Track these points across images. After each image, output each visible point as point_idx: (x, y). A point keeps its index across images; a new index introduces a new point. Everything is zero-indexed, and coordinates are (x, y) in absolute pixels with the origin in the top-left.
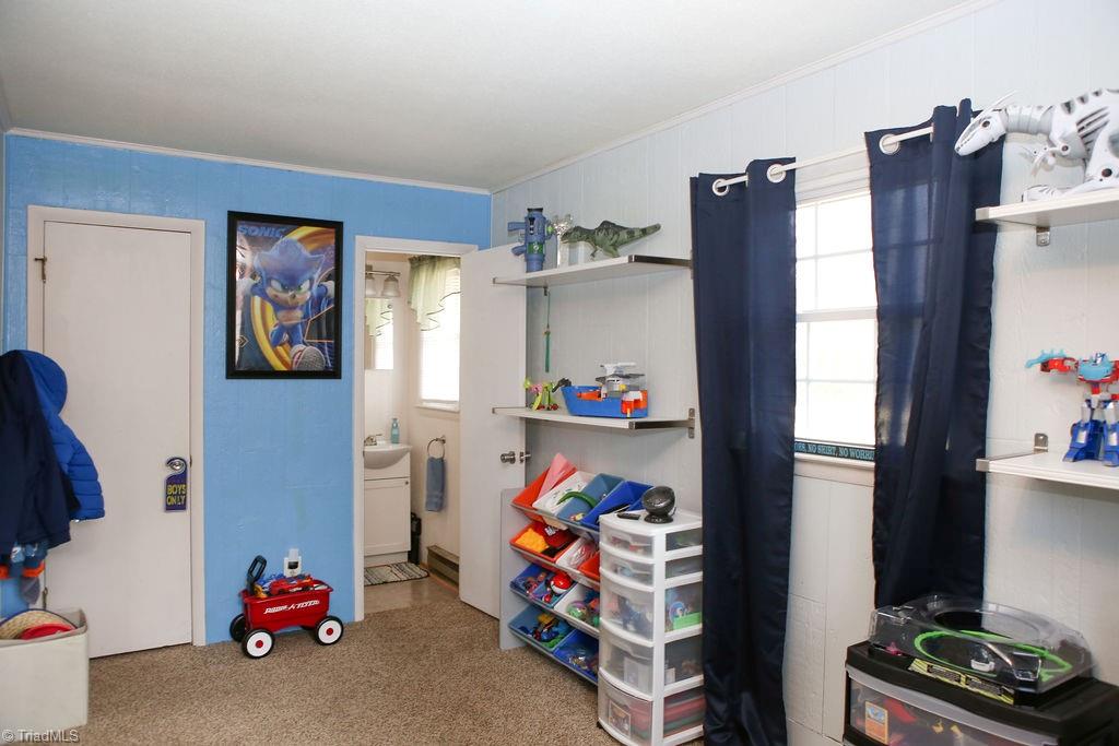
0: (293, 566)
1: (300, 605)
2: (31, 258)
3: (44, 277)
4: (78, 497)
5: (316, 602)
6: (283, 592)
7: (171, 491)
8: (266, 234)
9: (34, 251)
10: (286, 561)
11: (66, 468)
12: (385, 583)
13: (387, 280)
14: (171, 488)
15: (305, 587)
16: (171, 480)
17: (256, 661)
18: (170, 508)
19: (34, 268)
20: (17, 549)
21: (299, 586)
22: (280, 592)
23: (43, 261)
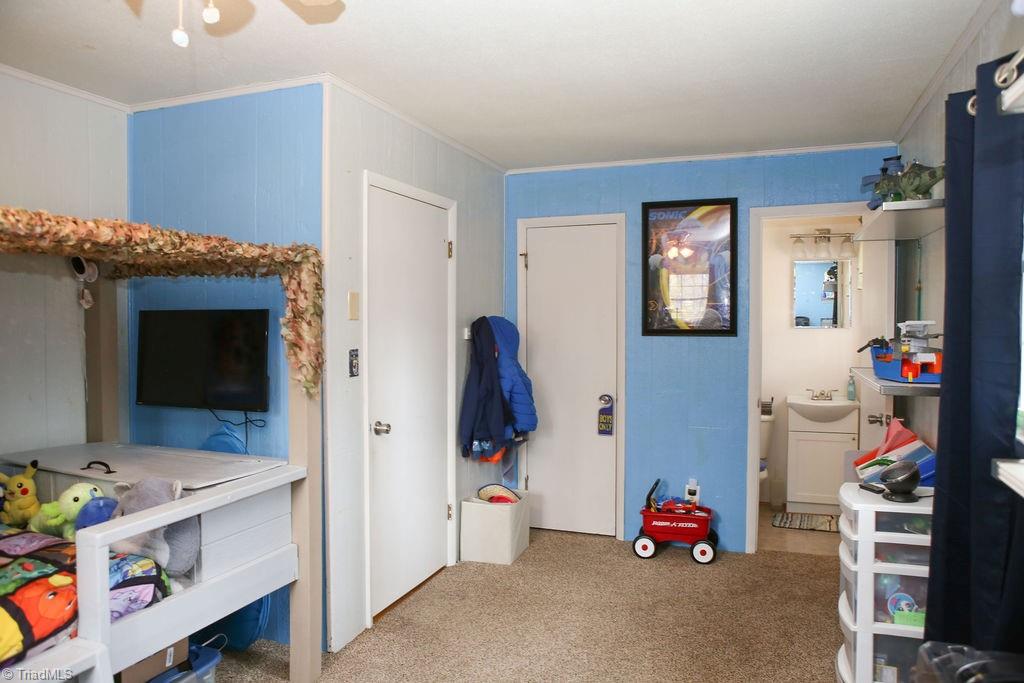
0: (692, 493)
1: (681, 525)
2: (519, 253)
3: (526, 266)
4: (516, 414)
5: (695, 525)
6: (670, 511)
7: (602, 420)
8: (671, 217)
9: (521, 250)
10: (688, 487)
11: (507, 395)
12: (813, 530)
13: (844, 241)
14: (603, 417)
15: (688, 511)
16: (603, 412)
17: (639, 561)
18: (601, 432)
19: (521, 261)
20: (476, 443)
21: (683, 509)
22: (668, 512)
23: (526, 255)
